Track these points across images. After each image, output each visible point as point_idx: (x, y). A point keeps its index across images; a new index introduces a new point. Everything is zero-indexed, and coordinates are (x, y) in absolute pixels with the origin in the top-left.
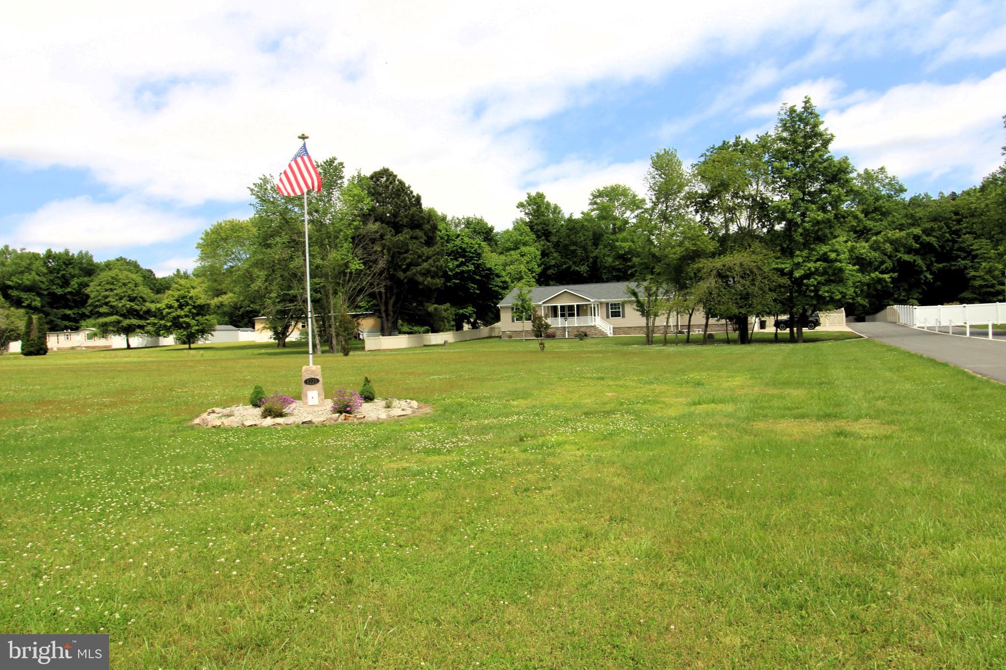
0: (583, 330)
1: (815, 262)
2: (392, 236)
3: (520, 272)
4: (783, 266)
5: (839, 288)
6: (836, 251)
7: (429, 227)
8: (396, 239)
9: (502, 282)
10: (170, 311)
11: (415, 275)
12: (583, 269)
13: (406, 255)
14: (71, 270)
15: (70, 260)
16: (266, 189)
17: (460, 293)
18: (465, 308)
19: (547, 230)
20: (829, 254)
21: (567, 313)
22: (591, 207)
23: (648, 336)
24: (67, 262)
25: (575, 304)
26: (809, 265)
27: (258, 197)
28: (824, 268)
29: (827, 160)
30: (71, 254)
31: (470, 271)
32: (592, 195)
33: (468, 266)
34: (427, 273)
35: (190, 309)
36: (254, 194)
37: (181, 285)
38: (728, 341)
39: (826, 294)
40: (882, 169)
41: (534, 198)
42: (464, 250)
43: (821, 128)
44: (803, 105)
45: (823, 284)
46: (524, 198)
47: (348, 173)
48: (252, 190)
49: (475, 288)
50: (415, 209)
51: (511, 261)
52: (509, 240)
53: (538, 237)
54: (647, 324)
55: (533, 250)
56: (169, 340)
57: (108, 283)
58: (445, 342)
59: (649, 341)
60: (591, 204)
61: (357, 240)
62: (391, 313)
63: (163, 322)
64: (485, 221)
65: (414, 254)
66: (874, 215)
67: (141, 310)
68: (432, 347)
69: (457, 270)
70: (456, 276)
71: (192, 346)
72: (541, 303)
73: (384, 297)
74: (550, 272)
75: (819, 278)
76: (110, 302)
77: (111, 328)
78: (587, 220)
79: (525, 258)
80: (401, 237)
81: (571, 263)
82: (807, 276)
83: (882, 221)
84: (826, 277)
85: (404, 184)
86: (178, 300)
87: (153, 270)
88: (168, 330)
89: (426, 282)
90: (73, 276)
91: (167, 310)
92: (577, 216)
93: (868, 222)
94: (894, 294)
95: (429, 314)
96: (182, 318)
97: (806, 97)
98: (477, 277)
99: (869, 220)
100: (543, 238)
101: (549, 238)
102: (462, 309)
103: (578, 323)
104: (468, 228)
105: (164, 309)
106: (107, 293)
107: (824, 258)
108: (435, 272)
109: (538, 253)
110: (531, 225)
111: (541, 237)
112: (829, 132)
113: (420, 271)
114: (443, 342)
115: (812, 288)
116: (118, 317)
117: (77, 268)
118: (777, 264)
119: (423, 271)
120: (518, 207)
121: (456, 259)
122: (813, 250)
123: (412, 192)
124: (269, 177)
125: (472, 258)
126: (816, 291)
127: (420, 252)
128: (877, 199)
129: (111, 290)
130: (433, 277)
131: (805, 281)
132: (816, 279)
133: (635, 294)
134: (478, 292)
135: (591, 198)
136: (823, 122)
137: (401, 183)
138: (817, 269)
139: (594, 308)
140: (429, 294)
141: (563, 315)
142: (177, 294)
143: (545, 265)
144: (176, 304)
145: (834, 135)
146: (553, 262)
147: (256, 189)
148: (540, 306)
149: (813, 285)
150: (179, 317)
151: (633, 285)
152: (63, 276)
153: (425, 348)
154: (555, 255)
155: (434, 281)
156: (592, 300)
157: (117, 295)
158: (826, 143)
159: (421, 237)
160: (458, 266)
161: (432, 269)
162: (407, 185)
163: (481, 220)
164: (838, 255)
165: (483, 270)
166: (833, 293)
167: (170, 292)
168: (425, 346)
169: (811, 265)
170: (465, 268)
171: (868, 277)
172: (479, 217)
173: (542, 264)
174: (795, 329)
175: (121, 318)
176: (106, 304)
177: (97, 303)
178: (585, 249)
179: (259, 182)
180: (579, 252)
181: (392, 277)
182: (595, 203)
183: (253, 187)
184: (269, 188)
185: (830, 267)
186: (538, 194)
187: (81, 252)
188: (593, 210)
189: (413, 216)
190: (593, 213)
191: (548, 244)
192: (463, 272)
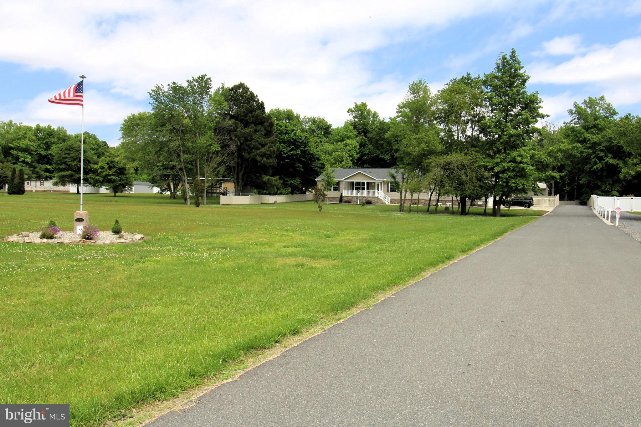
0: (369, 199)
1: (508, 163)
2: (242, 129)
3: (342, 157)
4: (488, 164)
5: (522, 181)
6: (521, 156)
7: (268, 124)
8: (244, 131)
9: (321, 164)
10: (102, 170)
11: (256, 156)
12: (387, 157)
13: (250, 142)
14: (52, 139)
15: (51, 132)
16: (159, 94)
17: (290, 170)
18: (294, 180)
19: (366, 129)
20: (516, 157)
21: (361, 187)
22: (396, 115)
23: (401, 206)
24: (50, 134)
25: (366, 181)
26: (504, 164)
27: (154, 99)
28: (514, 167)
29: (523, 93)
30: (52, 128)
31: (298, 154)
32: (399, 106)
33: (296, 151)
34: (263, 155)
35: (116, 170)
36: (152, 97)
37: (111, 154)
38: (453, 213)
39: (513, 185)
40: (602, 98)
41: (360, 106)
42: (295, 140)
43: (521, 71)
44: (510, 54)
45: (513, 178)
46: (352, 106)
47: (215, 86)
48: (150, 94)
49: (300, 167)
50: (259, 111)
51: (337, 149)
52: (338, 135)
53: (360, 133)
54: (401, 198)
55: (354, 142)
56: (103, 190)
57: (66, 150)
58: (275, 202)
59: (401, 209)
60: (397, 112)
61: (218, 130)
62: (240, 180)
63: (97, 178)
64: (326, 120)
65: (256, 142)
66: (593, 130)
67: (87, 168)
68: (265, 205)
69: (289, 154)
70: (288, 157)
71: (117, 194)
72: (343, 179)
73: (236, 169)
74: (364, 158)
75: (510, 174)
76: (67, 161)
77: (66, 179)
78: (393, 123)
79: (348, 147)
80: (247, 130)
81: (379, 152)
82: (503, 172)
83: (597, 135)
84: (515, 173)
85: (254, 94)
86: (108, 164)
87: (107, 142)
88: (102, 183)
89: (262, 161)
90: (53, 143)
91: (100, 170)
92: (387, 120)
93: (588, 135)
94: (602, 187)
95: (265, 183)
96: (110, 176)
97: (512, 49)
98: (303, 160)
99: (589, 133)
100: (363, 134)
101: (367, 135)
102: (293, 180)
103: (366, 195)
104: (313, 124)
105: (99, 169)
106: (66, 156)
107: (514, 161)
108: (269, 154)
109: (358, 144)
110: (355, 126)
111: (361, 134)
112: (526, 74)
113: (259, 154)
114: (274, 202)
115: (505, 180)
116: (72, 172)
117: (56, 138)
118: (484, 162)
119: (261, 154)
120: (348, 112)
121: (289, 146)
122: (509, 154)
123: (258, 100)
124: (161, 86)
125: (300, 146)
126: (507, 182)
127: (260, 140)
128: (596, 119)
129: (68, 154)
130: (267, 158)
131: (500, 175)
132: (507, 174)
133: (394, 177)
134: (302, 170)
135: (398, 108)
136: (523, 67)
137: (252, 94)
138: (508, 168)
139: (378, 185)
140: (264, 169)
141: (357, 188)
142: (108, 159)
143: (362, 153)
144: (106, 167)
145: (530, 76)
146: (367, 151)
147: (153, 94)
148: (343, 181)
149: (506, 178)
150: (108, 175)
151: (393, 171)
152: (47, 142)
153: (262, 205)
154: (370, 146)
155: (268, 161)
156: (377, 180)
157: (72, 157)
158: (524, 81)
159: (262, 131)
160: (290, 151)
161: (267, 152)
162: (255, 95)
163: (323, 120)
164: (522, 159)
165: (308, 155)
166: (517, 184)
167: (103, 158)
168: (262, 203)
169: (505, 164)
170: (295, 152)
171: (544, 175)
172: (322, 117)
173: (360, 152)
174: (496, 207)
175: (74, 173)
176: (65, 163)
177: (59, 162)
178: (390, 143)
179: (155, 89)
180: (385, 145)
181: (240, 156)
182: (401, 112)
183: (151, 92)
184: (161, 93)
185: (517, 167)
186: (362, 103)
187: (59, 127)
188: (398, 117)
189: (257, 116)
190: (398, 119)
191: (365, 138)
192: (293, 155)
